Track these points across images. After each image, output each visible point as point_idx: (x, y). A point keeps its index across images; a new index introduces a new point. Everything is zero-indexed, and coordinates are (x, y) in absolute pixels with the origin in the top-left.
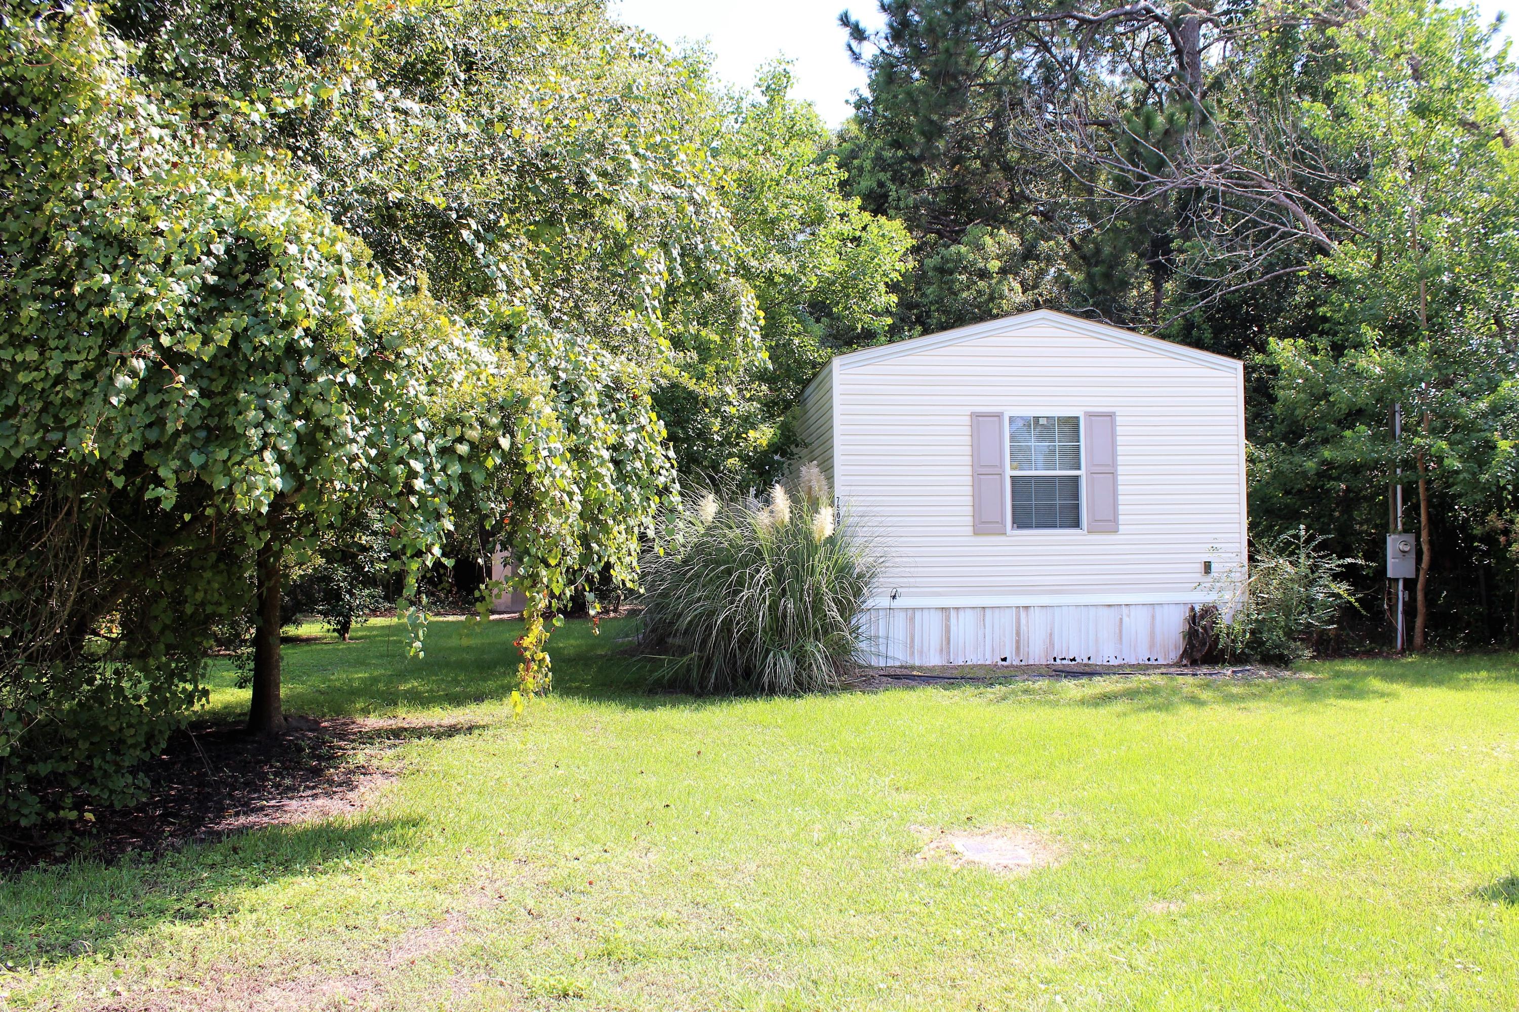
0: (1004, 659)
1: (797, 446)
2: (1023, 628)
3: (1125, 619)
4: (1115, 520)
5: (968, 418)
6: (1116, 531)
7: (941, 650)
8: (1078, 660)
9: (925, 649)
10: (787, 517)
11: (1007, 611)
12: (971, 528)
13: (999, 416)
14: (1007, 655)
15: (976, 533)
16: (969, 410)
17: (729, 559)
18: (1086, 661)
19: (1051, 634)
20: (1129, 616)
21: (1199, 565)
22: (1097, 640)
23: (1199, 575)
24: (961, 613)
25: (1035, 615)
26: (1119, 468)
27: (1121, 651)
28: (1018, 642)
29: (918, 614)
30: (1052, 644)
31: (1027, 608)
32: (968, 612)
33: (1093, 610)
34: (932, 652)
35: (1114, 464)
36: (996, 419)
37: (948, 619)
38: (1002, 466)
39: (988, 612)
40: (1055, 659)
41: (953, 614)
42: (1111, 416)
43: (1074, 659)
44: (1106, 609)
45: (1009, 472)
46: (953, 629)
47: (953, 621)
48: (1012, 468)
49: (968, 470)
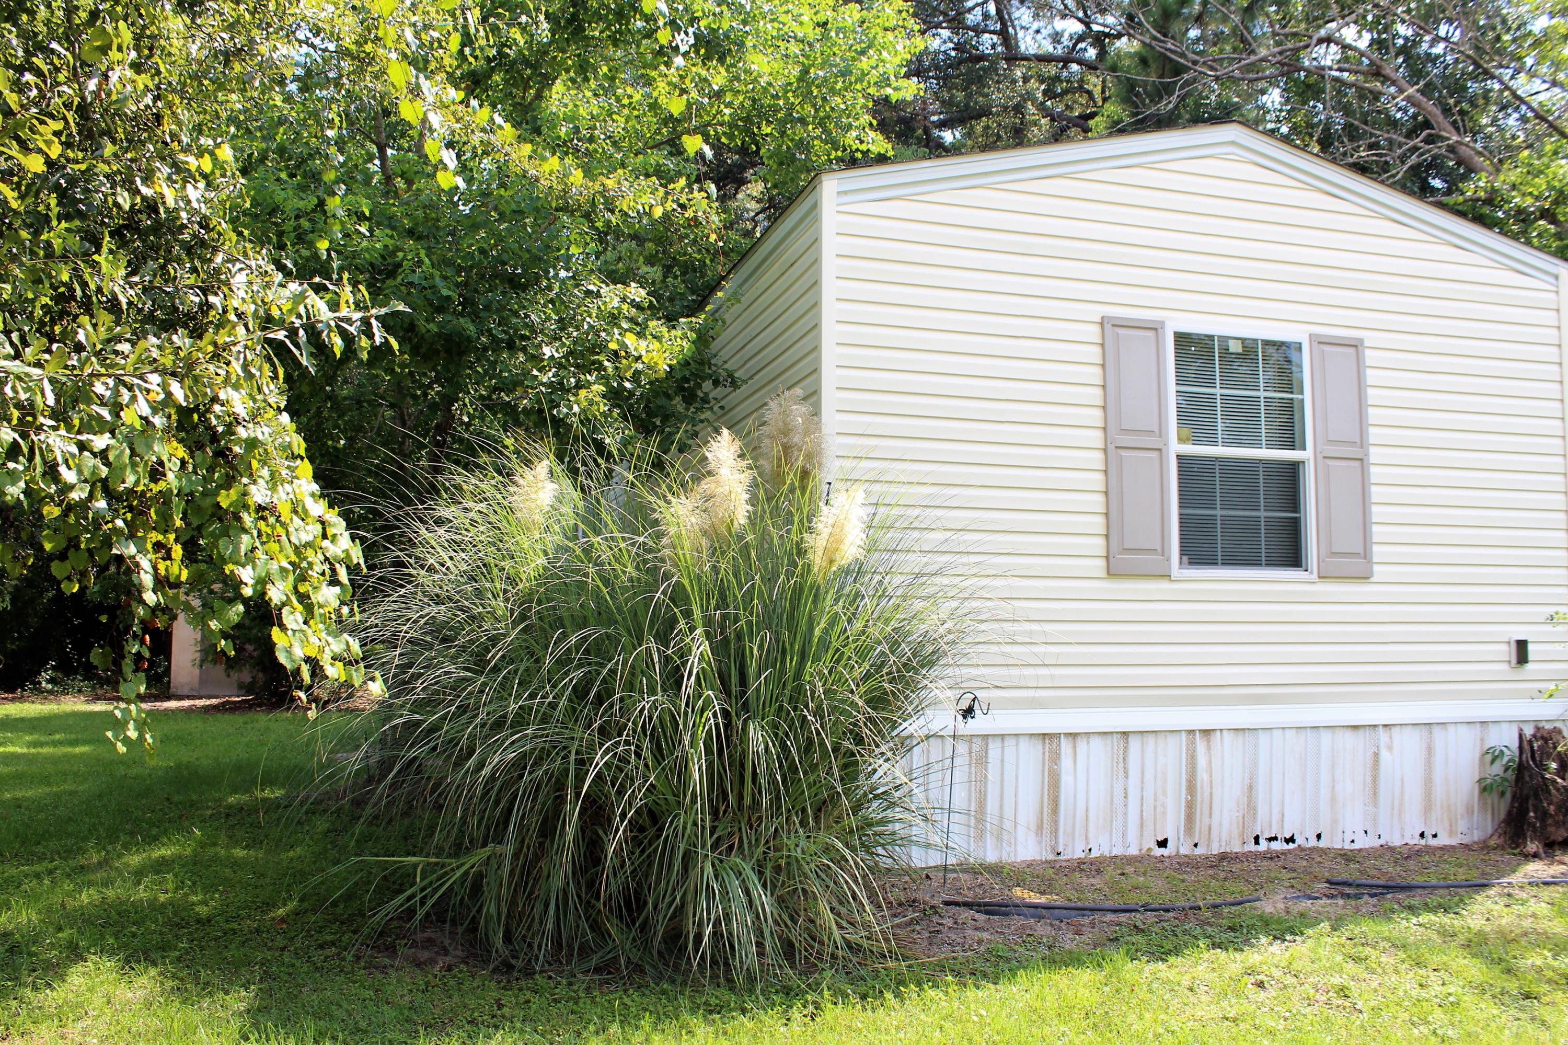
0: (1163, 844)
1: (716, 383)
2: (1202, 776)
3: (1384, 755)
4: (1366, 554)
5: (1096, 329)
6: (1365, 577)
7: (1040, 827)
8: (1299, 840)
9: (1008, 825)
10: (741, 514)
11: (1172, 740)
12: (1102, 563)
13: (1155, 328)
14: (1169, 833)
15: (1112, 573)
16: (1097, 312)
17: (603, 615)
18: (1313, 842)
19: (1251, 788)
20: (1390, 748)
21: (1504, 647)
22: (1333, 799)
23: (1505, 667)
24: (1082, 745)
25: (1226, 745)
26: (1372, 450)
27: (1375, 820)
28: (1190, 807)
29: (994, 749)
30: (1251, 808)
31: (1207, 733)
32: (1096, 742)
33: (1326, 736)
34: (1021, 831)
35: (1363, 443)
36: (1151, 334)
37: (1055, 757)
38: (1162, 432)
39: (1134, 743)
40: (1257, 840)
41: (1065, 745)
42: (1356, 346)
43: (1291, 840)
44: (1349, 734)
45: (1176, 448)
46: (1066, 780)
47: (1066, 762)
48: (1181, 440)
49: (1096, 438)
